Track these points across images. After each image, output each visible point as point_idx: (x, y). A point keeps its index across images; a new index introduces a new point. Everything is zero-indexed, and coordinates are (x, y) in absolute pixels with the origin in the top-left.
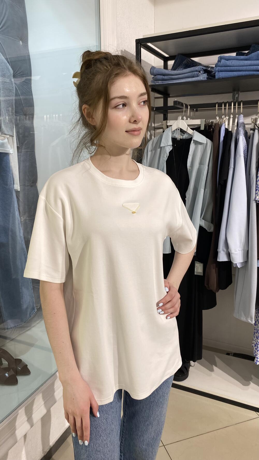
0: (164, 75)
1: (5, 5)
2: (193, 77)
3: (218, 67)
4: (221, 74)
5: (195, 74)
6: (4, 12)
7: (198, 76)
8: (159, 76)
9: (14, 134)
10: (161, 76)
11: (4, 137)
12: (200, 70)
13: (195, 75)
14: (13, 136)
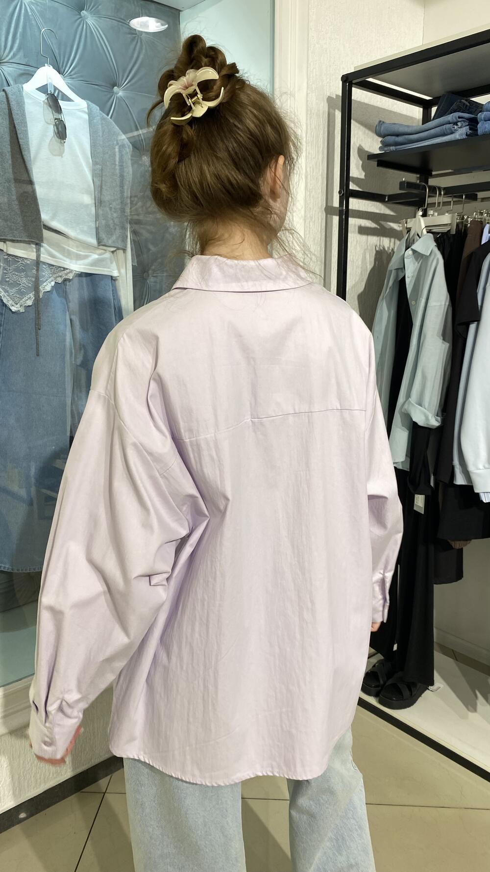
0: (398, 135)
1: (139, 44)
2: (444, 135)
3: (485, 113)
4: (487, 126)
5: (445, 129)
6: (135, 55)
7: (452, 133)
8: (389, 137)
9: (126, 247)
10: (394, 137)
11: (104, 250)
12: (455, 120)
13: (447, 132)
14: (124, 250)
